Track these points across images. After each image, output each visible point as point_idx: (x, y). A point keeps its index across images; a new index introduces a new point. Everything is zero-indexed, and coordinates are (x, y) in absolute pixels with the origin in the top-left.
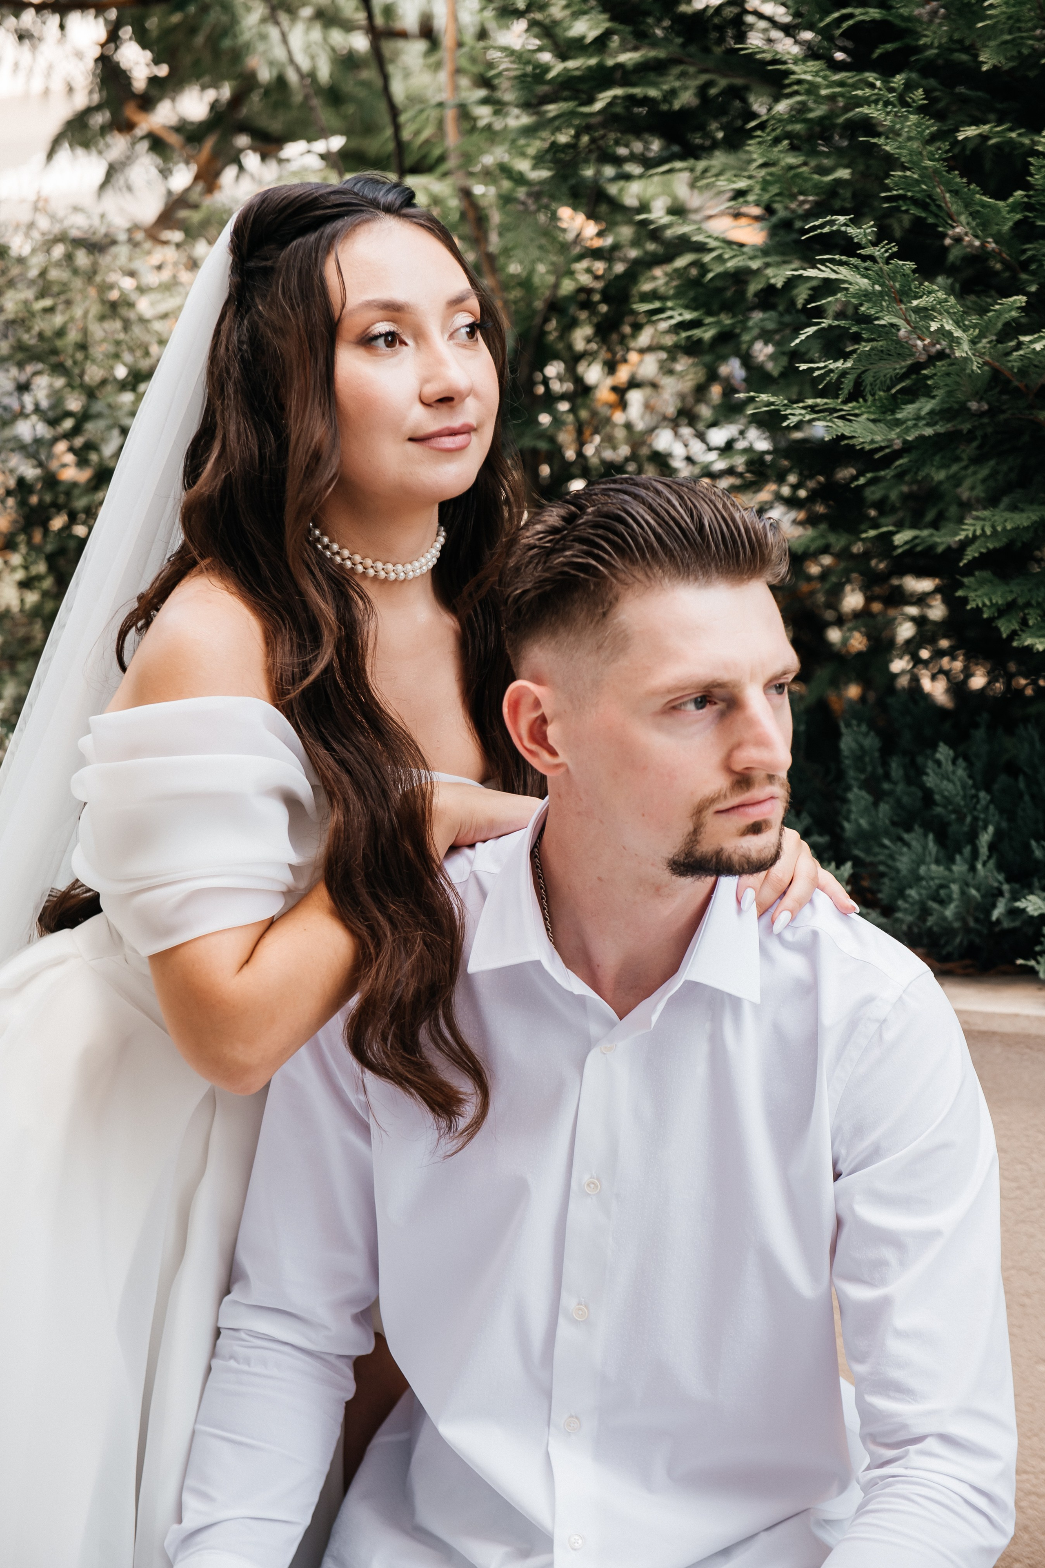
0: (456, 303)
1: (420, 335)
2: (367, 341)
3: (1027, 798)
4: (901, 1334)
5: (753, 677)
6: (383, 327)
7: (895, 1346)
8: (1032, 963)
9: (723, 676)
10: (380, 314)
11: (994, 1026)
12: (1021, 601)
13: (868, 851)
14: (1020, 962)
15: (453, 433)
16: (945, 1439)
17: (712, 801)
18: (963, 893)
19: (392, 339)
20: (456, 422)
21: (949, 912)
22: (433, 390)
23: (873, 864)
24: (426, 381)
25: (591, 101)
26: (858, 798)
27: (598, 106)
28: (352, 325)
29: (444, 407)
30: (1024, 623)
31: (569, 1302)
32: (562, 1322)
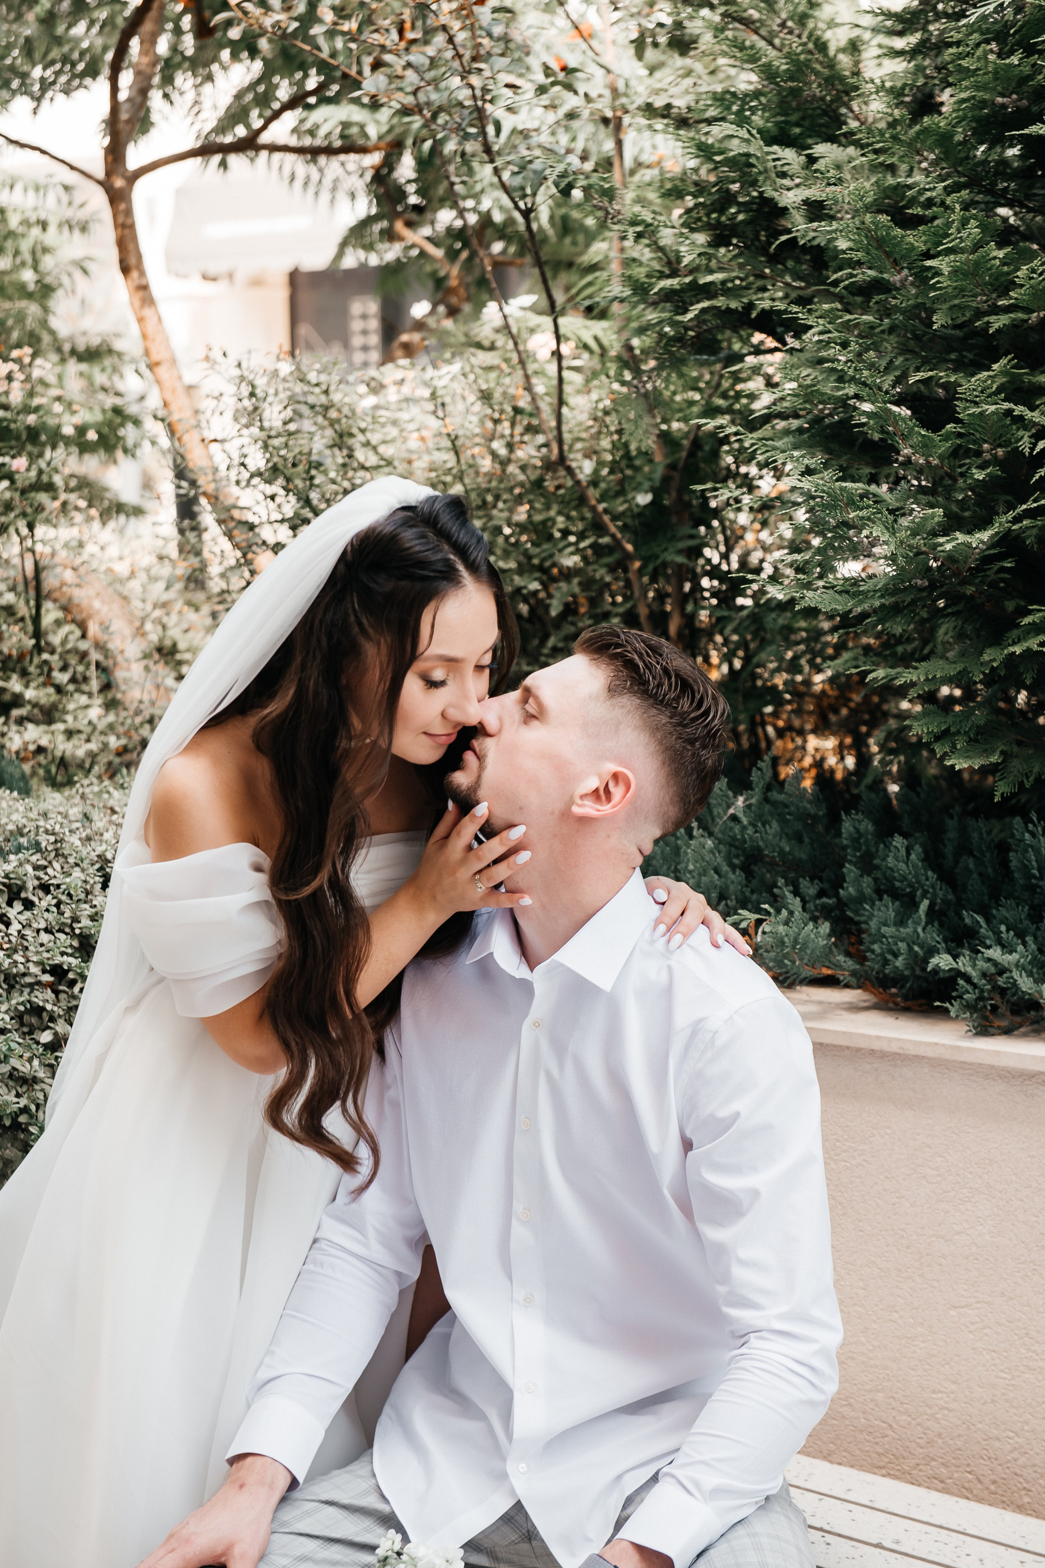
3: (975, 876)
4: (742, 1263)
7: (738, 1272)
8: (947, 1005)
11: (921, 1052)
12: (953, 730)
13: (857, 912)
14: (937, 1003)
18: (910, 949)
21: (900, 962)
23: (859, 923)
25: (685, 311)
26: (850, 870)
27: (690, 316)
30: (954, 746)
31: (518, 1207)
32: (514, 1222)
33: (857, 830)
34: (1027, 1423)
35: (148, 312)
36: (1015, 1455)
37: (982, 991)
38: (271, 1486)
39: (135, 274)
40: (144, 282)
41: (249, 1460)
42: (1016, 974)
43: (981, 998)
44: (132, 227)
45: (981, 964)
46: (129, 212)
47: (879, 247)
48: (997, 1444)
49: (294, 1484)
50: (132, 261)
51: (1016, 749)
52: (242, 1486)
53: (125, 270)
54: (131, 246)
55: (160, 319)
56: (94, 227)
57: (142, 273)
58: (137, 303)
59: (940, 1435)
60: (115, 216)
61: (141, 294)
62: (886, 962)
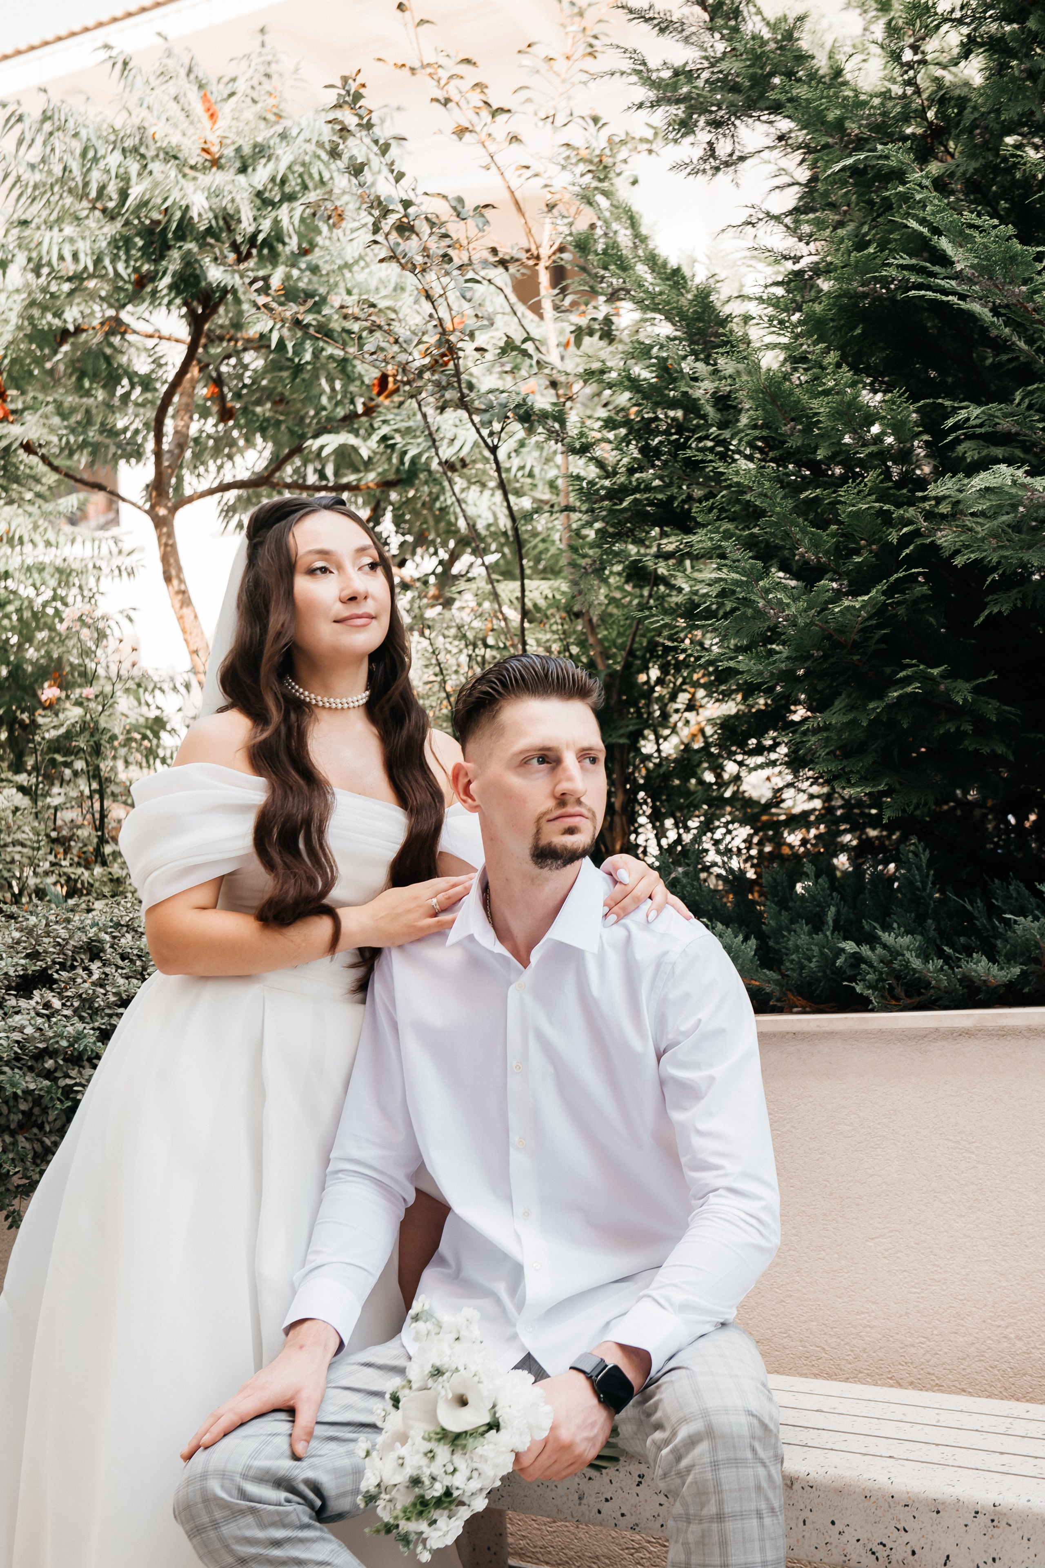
0: (362, 550)
1: (340, 567)
2: (311, 572)
5: (568, 747)
6: (319, 564)
7: (697, 1141)
9: (550, 744)
10: (317, 556)
15: (359, 617)
16: (731, 1190)
17: (545, 814)
18: (822, 953)
19: (324, 570)
20: (360, 611)
21: (814, 964)
22: (347, 593)
24: (342, 590)
28: (302, 564)
29: (353, 603)
31: (514, 1138)
32: (512, 1151)
33: (774, 879)
34: (935, 1328)
35: (186, 611)
36: (928, 1357)
37: (881, 973)
38: (325, 1347)
39: (175, 582)
40: (183, 587)
41: (306, 1325)
42: (908, 955)
43: (880, 980)
44: (173, 546)
45: (879, 950)
46: (170, 534)
47: (773, 402)
48: (913, 1350)
49: (341, 1344)
50: (173, 572)
51: (897, 786)
52: (301, 1347)
53: (168, 579)
54: (172, 560)
55: (196, 616)
56: (139, 572)
57: (181, 581)
58: (178, 605)
59: (864, 1350)
60: (159, 538)
61: (180, 596)
62: (803, 967)
